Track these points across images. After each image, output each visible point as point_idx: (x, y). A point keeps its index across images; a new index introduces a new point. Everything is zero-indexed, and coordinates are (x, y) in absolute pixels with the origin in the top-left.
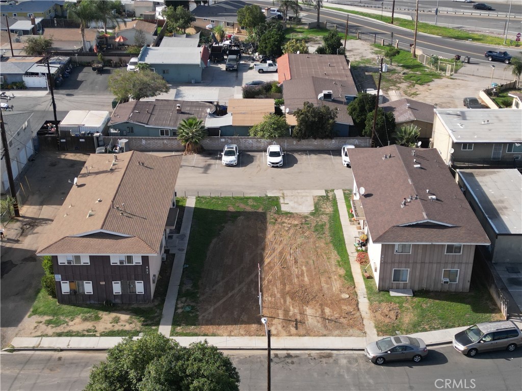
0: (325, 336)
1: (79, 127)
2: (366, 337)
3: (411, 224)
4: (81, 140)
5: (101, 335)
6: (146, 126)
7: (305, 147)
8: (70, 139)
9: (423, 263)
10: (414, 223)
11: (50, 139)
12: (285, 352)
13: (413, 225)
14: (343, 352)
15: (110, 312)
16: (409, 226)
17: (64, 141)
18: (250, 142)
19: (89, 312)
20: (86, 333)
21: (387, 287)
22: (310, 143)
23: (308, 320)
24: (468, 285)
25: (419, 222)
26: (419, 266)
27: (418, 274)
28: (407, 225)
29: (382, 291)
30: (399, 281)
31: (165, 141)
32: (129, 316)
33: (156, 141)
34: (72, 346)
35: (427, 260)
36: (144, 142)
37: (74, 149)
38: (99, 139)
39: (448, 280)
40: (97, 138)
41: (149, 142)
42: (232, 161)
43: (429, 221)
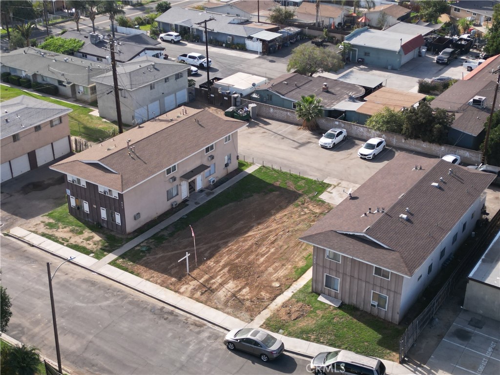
0: (217, 308)
1: (229, 86)
2: (249, 323)
3: (348, 233)
4: (225, 98)
5: (67, 246)
6: (282, 97)
7: (413, 148)
8: (217, 95)
9: (352, 277)
10: (351, 233)
11: (203, 92)
12: (172, 308)
13: (350, 235)
14: (216, 328)
15: (93, 231)
16: (346, 235)
17: (213, 96)
18: (360, 130)
19: (80, 227)
20: (60, 240)
21: (319, 291)
22: (419, 144)
23: (219, 291)
24: (397, 318)
25: (356, 234)
26: (348, 279)
27: (348, 287)
28: (345, 233)
29: (315, 293)
30: (330, 288)
31: (289, 113)
32: (101, 239)
33: (281, 112)
34: (43, 246)
35: (356, 276)
36: (272, 110)
37: (219, 104)
38: (237, 100)
39: (376, 304)
40: (235, 98)
41: (276, 111)
42: (326, 144)
43: (365, 235)
